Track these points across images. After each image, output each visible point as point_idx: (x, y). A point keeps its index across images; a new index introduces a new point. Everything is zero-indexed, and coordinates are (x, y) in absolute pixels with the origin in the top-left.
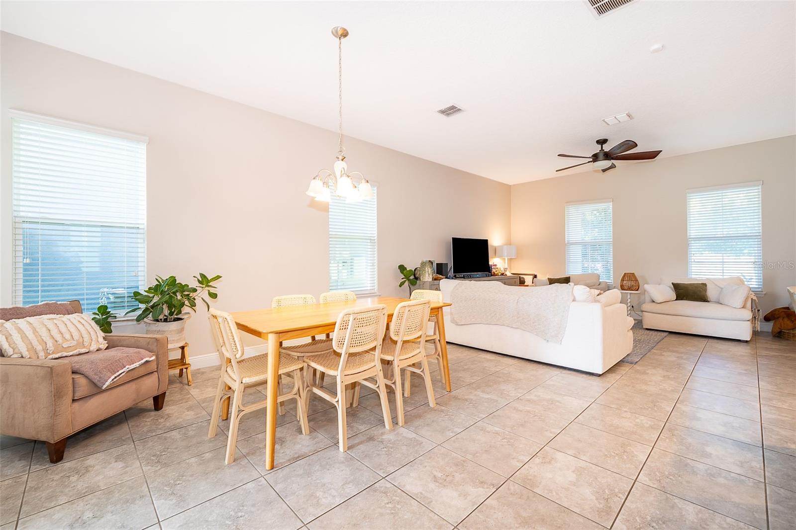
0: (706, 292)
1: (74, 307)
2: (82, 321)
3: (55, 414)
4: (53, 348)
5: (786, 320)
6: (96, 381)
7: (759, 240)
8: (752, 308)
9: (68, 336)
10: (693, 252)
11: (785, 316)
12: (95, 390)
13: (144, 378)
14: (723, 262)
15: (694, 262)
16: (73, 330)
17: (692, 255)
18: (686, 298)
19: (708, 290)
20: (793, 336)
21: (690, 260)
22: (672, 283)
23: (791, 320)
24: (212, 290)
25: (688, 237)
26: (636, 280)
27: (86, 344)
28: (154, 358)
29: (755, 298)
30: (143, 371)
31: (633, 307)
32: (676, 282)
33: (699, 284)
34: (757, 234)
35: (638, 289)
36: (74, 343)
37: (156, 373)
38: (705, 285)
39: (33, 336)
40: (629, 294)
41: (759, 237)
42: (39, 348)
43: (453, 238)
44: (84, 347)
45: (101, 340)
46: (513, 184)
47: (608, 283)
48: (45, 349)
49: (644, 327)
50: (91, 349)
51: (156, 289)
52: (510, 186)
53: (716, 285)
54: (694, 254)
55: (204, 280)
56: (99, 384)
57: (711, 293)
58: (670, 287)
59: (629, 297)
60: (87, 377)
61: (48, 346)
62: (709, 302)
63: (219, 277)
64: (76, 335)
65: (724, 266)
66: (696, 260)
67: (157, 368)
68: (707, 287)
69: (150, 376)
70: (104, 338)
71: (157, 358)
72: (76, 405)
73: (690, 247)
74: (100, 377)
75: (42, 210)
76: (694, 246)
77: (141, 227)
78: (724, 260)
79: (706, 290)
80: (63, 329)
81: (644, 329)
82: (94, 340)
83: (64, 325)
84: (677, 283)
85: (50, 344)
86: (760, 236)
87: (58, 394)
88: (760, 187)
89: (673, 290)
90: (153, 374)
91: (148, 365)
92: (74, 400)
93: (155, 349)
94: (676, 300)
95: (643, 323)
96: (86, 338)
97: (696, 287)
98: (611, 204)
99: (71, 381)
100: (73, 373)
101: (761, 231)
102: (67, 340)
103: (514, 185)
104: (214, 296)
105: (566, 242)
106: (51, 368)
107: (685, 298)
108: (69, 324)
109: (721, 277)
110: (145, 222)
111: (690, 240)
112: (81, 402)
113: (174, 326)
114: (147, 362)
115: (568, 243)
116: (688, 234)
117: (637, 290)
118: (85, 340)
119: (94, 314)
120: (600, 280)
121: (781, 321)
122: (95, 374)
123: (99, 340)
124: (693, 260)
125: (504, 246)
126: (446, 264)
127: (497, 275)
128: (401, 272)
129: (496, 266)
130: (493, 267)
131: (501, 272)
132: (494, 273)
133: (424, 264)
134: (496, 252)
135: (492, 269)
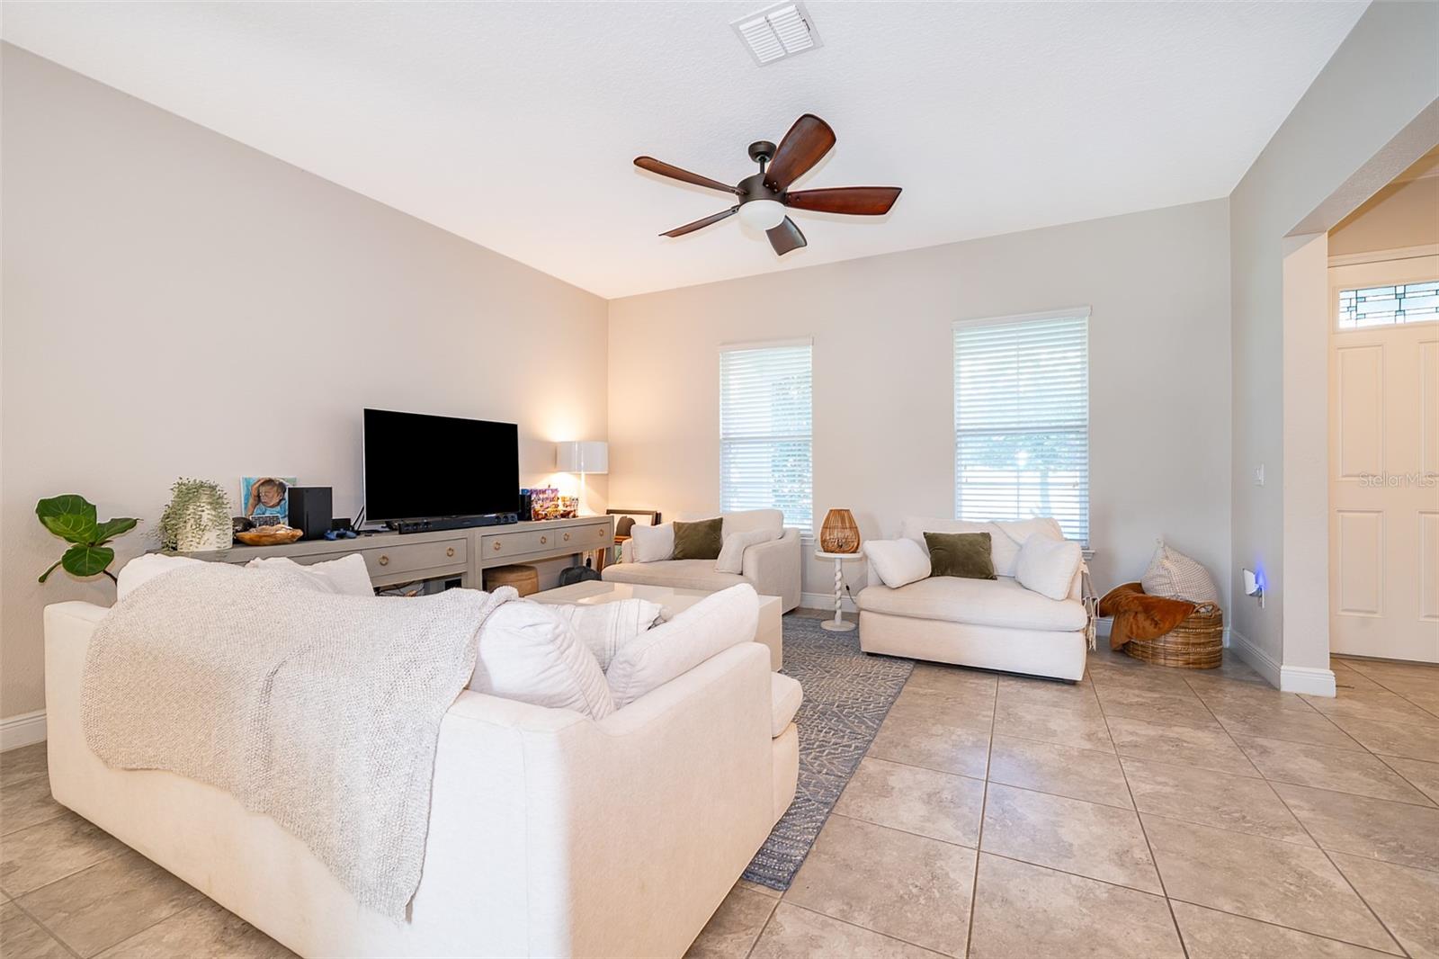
0: (989, 554)
5: (1141, 617)
7: (1083, 436)
8: (1083, 597)
10: (963, 462)
11: (1140, 608)
14: (1019, 484)
15: (967, 483)
17: (963, 468)
18: (952, 572)
19: (993, 550)
20: (1153, 655)
21: (959, 480)
22: (925, 534)
23: (1153, 619)
25: (956, 428)
26: (854, 528)
29: (1086, 571)
31: (848, 588)
32: (932, 532)
33: (977, 534)
34: (1079, 423)
35: (857, 548)
38: (986, 537)
40: (838, 562)
41: (1083, 430)
46: (613, 298)
47: (802, 532)
49: (864, 649)
52: (608, 301)
53: (1009, 537)
54: (966, 466)
57: (1001, 557)
58: (919, 543)
59: (838, 567)
62: (993, 578)
65: (1021, 492)
66: (969, 480)
68: (992, 541)
73: (959, 451)
76: (968, 450)
78: (1021, 480)
79: (989, 550)
81: (863, 653)
84: (934, 534)
86: (1085, 426)
88: (1086, 321)
89: (924, 551)
94: (931, 576)
95: (861, 638)
97: (971, 543)
98: (810, 349)
101: (1087, 416)
103: (615, 300)
105: (721, 438)
107: (949, 571)
109: (1015, 516)
111: (959, 434)
115: (725, 439)
116: (956, 422)
117: (854, 552)
120: (785, 526)
121: (1132, 620)
124: (964, 480)
125: (579, 443)
126: (331, 488)
127: (545, 517)
128: (44, 522)
129: (544, 492)
130: (534, 497)
131: (561, 508)
132: (537, 514)
133: (188, 493)
134: (555, 457)
135: (530, 502)
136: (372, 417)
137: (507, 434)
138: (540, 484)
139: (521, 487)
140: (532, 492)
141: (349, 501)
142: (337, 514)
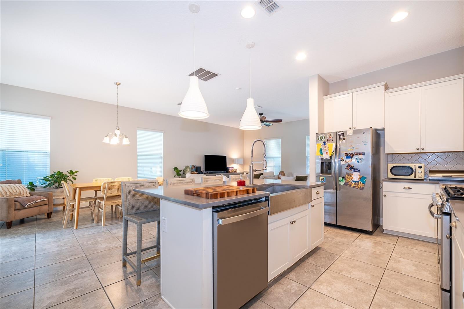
1: (19, 182)
2: (21, 186)
3: (8, 213)
4: (9, 195)
6: (23, 204)
9: (15, 191)
10: (308, 162)
12: (23, 208)
13: (43, 206)
16: (17, 189)
21: (307, 166)
22: (296, 176)
24: (74, 177)
26: (284, 175)
27: (22, 194)
28: (46, 199)
30: (41, 203)
33: (305, 176)
36: (17, 194)
37: (48, 205)
38: (307, 177)
39: (2, 190)
42: (4, 194)
43: (205, 155)
44: (21, 195)
45: (28, 193)
48: (7, 195)
50: (24, 196)
51: (52, 176)
52: (244, 130)
55: (71, 172)
56: (24, 206)
60: (20, 203)
61: (7, 194)
63: (77, 172)
64: (18, 191)
67: (48, 203)
69: (45, 206)
70: (29, 193)
71: (48, 199)
72: (16, 211)
73: (307, 160)
74: (24, 203)
75: (7, 146)
77: (48, 152)
80: (13, 189)
82: (25, 193)
83: (13, 187)
85: (8, 193)
87: (9, 207)
89: (295, 179)
90: (46, 205)
91: (44, 202)
92: (15, 210)
93: (47, 197)
96: (22, 192)
98: (281, 140)
99: (14, 203)
100: (15, 201)
102: (15, 192)
104: (75, 179)
106: (7, 199)
108: (15, 187)
110: (49, 150)
111: (307, 157)
112: (18, 211)
113: (59, 190)
114: (43, 200)
115: (267, 157)
116: (307, 154)
118: (21, 193)
119: (27, 185)
120: (275, 175)
122: (23, 202)
123: (27, 193)
125: (237, 159)
126: (200, 167)
127: (231, 172)
128: (175, 171)
129: (231, 168)
130: (229, 169)
131: (234, 171)
132: (229, 171)
133: (187, 167)
134: (233, 161)
135: (228, 170)
136: (205, 156)
137: (224, 158)
138: (230, 166)
139: (227, 167)
140: (229, 168)
141: (202, 169)
142: (201, 171)
